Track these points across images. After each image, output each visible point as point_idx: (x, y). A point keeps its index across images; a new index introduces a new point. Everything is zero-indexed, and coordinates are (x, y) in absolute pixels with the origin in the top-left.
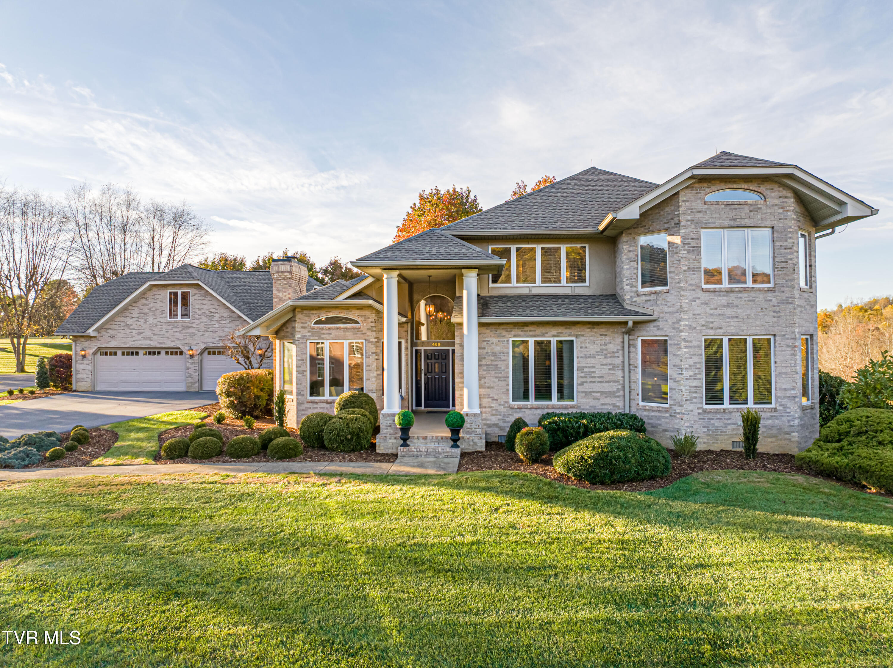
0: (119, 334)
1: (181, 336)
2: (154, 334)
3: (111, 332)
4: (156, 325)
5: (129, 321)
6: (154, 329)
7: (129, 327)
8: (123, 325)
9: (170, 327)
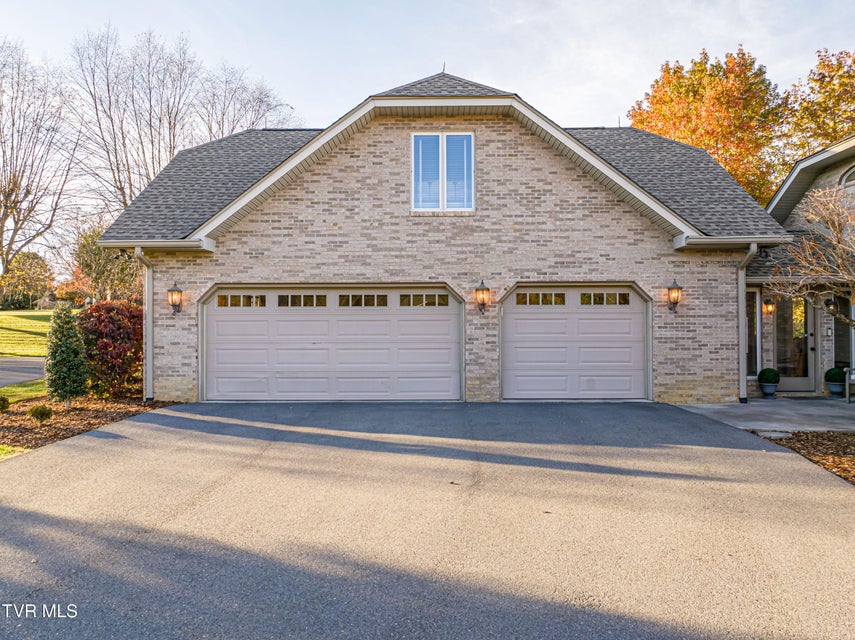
0: (275, 248)
1: (450, 255)
2: (376, 249)
3: (253, 242)
4: (381, 224)
5: (304, 213)
6: (374, 233)
7: (303, 230)
8: (286, 222)
9: (421, 229)
